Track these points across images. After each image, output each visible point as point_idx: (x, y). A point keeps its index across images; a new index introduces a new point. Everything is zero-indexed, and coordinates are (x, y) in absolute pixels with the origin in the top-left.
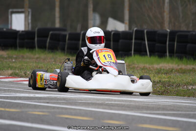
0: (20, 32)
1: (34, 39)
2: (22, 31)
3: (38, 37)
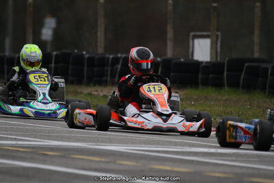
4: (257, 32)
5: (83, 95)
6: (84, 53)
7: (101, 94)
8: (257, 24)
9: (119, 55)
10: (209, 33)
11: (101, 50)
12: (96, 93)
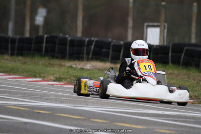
0: (155, 47)
1: (168, 53)
2: (157, 46)
3: (172, 52)
4: (194, 25)
5: (66, 67)
6: (67, 36)
7: (79, 67)
8: (194, 18)
9: (93, 39)
10: (158, 24)
11: (79, 35)
12: (75, 66)
